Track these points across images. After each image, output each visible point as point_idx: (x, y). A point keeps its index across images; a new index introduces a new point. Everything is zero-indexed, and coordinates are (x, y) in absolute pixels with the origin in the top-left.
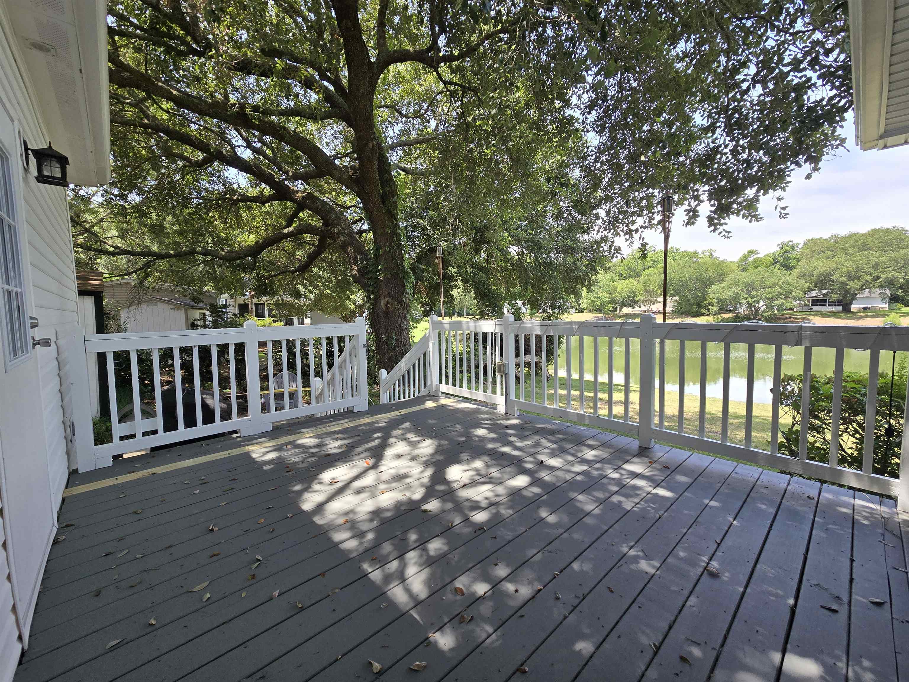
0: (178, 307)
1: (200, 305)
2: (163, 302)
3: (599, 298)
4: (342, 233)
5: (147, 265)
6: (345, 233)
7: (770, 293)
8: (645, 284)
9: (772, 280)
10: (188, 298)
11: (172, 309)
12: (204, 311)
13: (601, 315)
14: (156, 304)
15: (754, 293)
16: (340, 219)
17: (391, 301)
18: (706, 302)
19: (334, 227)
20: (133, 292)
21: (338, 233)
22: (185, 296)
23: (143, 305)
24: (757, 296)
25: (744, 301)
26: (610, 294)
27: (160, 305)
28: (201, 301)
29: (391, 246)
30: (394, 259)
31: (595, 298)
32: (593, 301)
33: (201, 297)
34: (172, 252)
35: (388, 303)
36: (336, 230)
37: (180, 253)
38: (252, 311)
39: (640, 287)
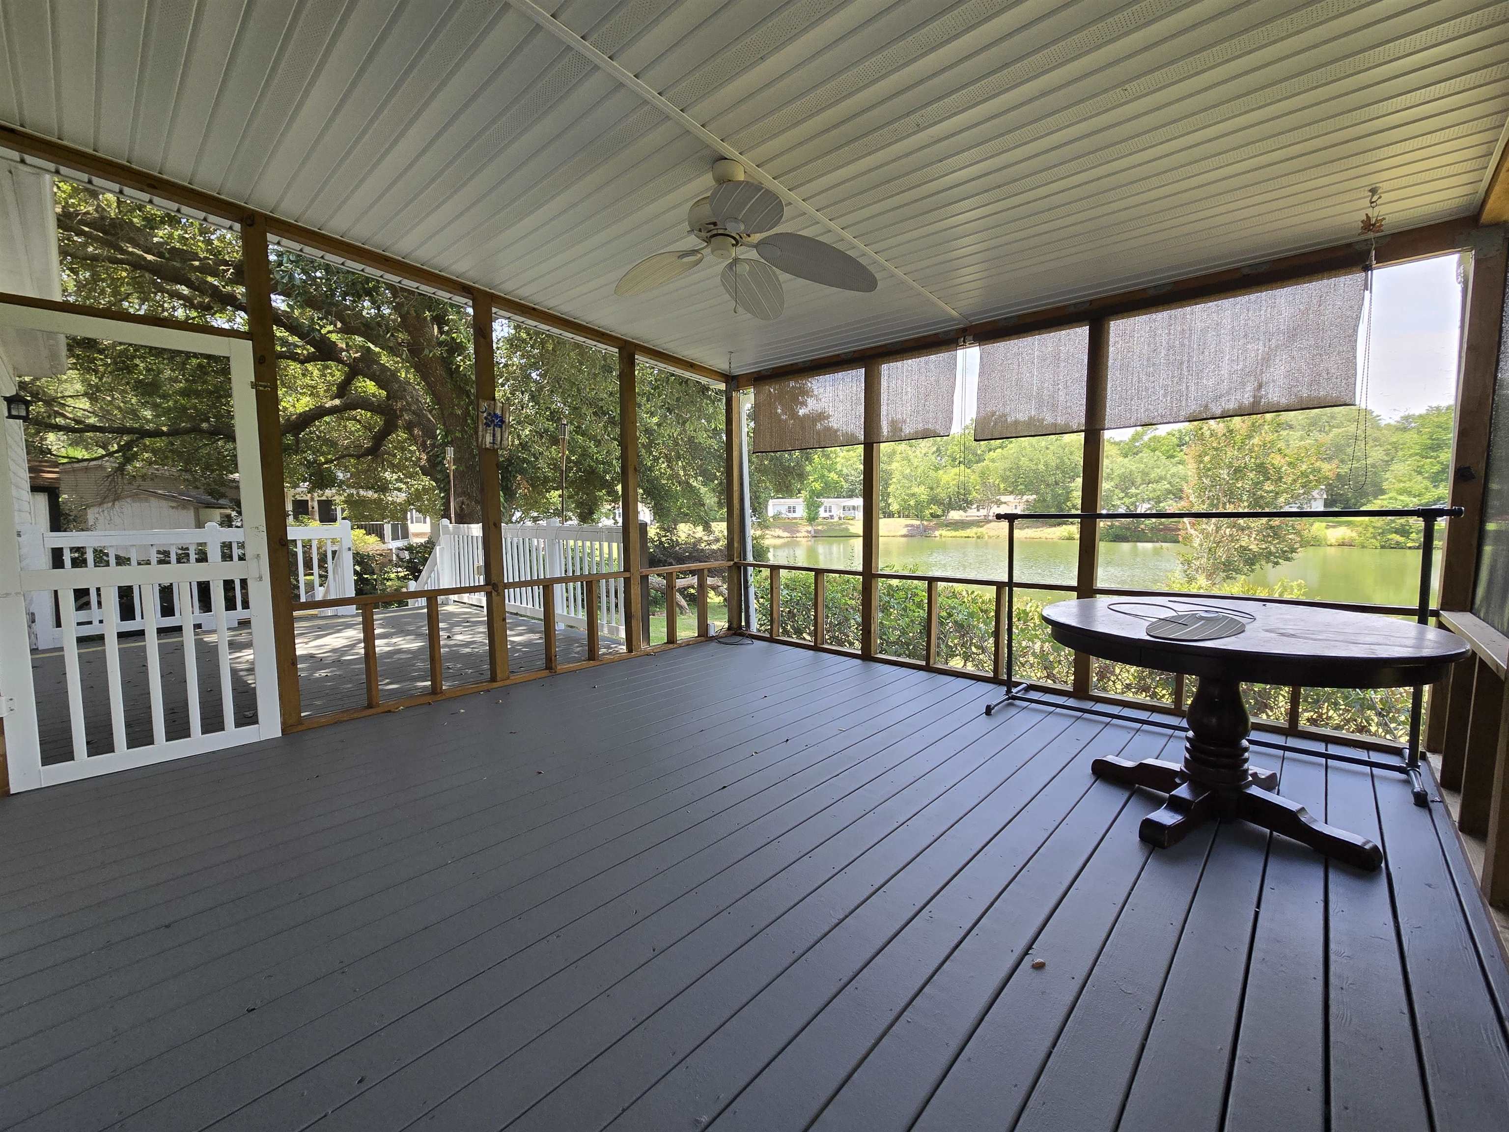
0: (184, 505)
1: (221, 501)
2: (159, 498)
3: (913, 495)
4: (406, 410)
5: (129, 446)
6: (410, 410)
7: (1154, 490)
8: (983, 475)
9: (1159, 471)
10: (201, 490)
11: (173, 507)
12: (228, 511)
13: (918, 523)
14: (147, 500)
15: (1133, 490)
16: (405, 390)
17: (466, 502)
18: (1069, 504)
19: (397, 402)
20: (107, 483)
21: (401, 410)
22: (197, 488)
23: (123, 503)
24: (1136, 495)
25: (1119, 503)
26: (932, 489)
27: (154, 502)
28: (223, 496)
29: (463, 431)
30: (469, 447)
31: (907, 495)
32: (903, 500)
33: (223, 490)
34: (165, 429)
35: (463, 503)
36: (399, 405)
37: (177, 430)
38: (313, 512)
39: (974, 478)
